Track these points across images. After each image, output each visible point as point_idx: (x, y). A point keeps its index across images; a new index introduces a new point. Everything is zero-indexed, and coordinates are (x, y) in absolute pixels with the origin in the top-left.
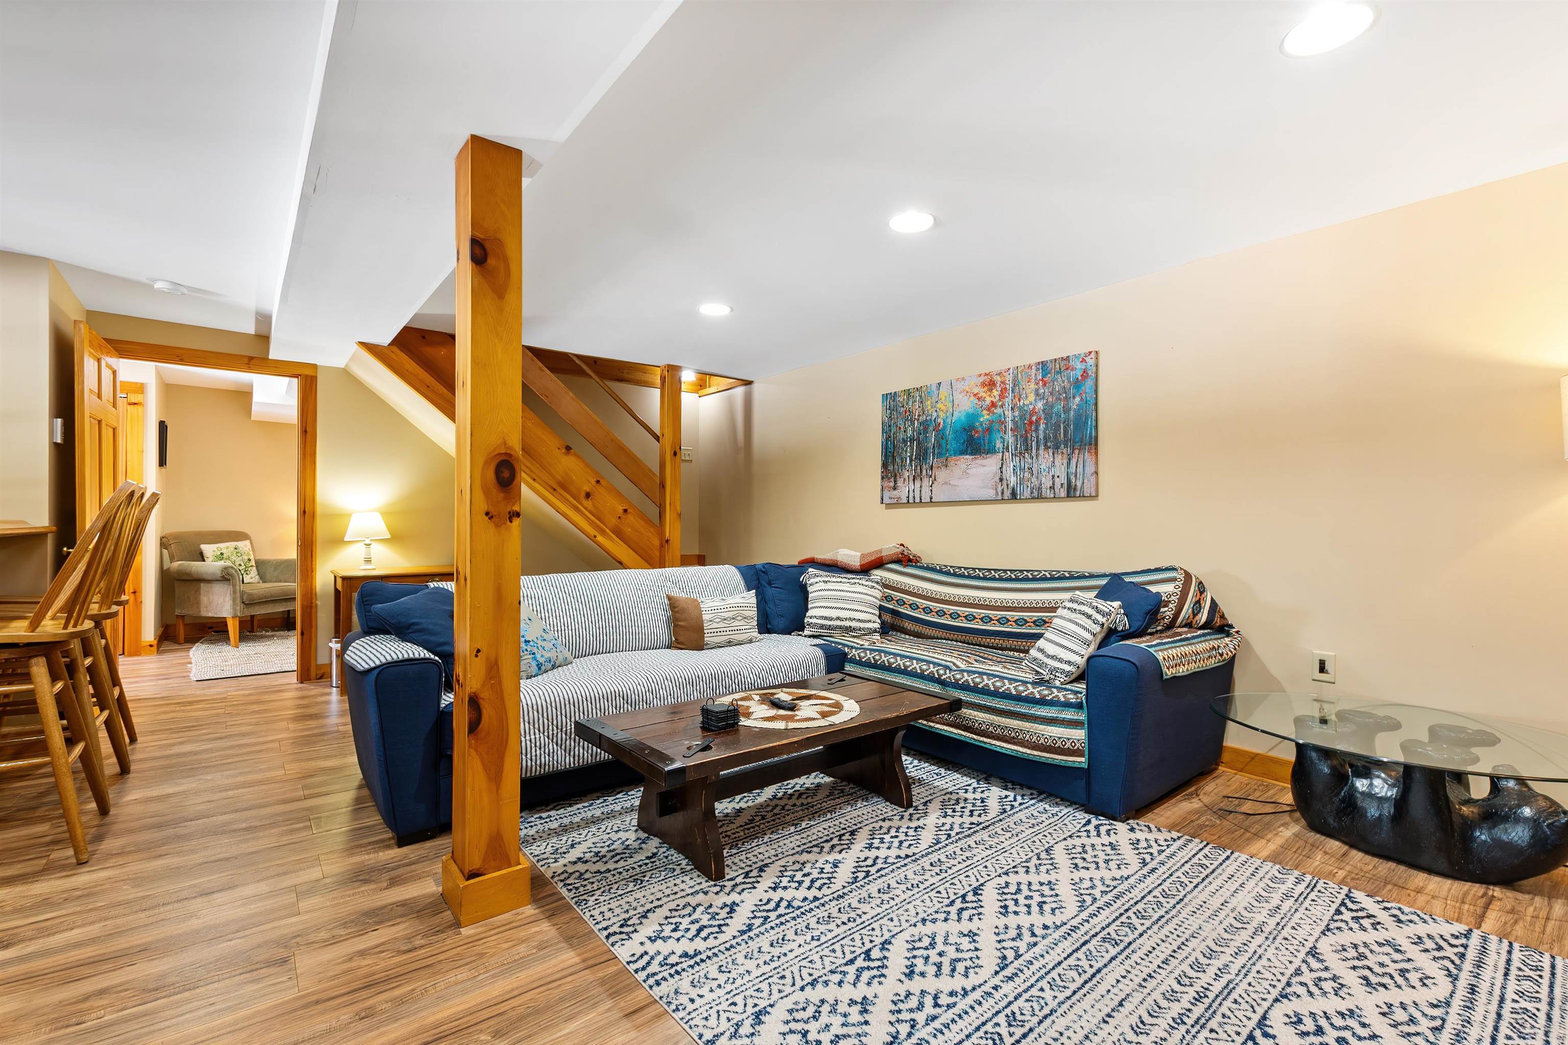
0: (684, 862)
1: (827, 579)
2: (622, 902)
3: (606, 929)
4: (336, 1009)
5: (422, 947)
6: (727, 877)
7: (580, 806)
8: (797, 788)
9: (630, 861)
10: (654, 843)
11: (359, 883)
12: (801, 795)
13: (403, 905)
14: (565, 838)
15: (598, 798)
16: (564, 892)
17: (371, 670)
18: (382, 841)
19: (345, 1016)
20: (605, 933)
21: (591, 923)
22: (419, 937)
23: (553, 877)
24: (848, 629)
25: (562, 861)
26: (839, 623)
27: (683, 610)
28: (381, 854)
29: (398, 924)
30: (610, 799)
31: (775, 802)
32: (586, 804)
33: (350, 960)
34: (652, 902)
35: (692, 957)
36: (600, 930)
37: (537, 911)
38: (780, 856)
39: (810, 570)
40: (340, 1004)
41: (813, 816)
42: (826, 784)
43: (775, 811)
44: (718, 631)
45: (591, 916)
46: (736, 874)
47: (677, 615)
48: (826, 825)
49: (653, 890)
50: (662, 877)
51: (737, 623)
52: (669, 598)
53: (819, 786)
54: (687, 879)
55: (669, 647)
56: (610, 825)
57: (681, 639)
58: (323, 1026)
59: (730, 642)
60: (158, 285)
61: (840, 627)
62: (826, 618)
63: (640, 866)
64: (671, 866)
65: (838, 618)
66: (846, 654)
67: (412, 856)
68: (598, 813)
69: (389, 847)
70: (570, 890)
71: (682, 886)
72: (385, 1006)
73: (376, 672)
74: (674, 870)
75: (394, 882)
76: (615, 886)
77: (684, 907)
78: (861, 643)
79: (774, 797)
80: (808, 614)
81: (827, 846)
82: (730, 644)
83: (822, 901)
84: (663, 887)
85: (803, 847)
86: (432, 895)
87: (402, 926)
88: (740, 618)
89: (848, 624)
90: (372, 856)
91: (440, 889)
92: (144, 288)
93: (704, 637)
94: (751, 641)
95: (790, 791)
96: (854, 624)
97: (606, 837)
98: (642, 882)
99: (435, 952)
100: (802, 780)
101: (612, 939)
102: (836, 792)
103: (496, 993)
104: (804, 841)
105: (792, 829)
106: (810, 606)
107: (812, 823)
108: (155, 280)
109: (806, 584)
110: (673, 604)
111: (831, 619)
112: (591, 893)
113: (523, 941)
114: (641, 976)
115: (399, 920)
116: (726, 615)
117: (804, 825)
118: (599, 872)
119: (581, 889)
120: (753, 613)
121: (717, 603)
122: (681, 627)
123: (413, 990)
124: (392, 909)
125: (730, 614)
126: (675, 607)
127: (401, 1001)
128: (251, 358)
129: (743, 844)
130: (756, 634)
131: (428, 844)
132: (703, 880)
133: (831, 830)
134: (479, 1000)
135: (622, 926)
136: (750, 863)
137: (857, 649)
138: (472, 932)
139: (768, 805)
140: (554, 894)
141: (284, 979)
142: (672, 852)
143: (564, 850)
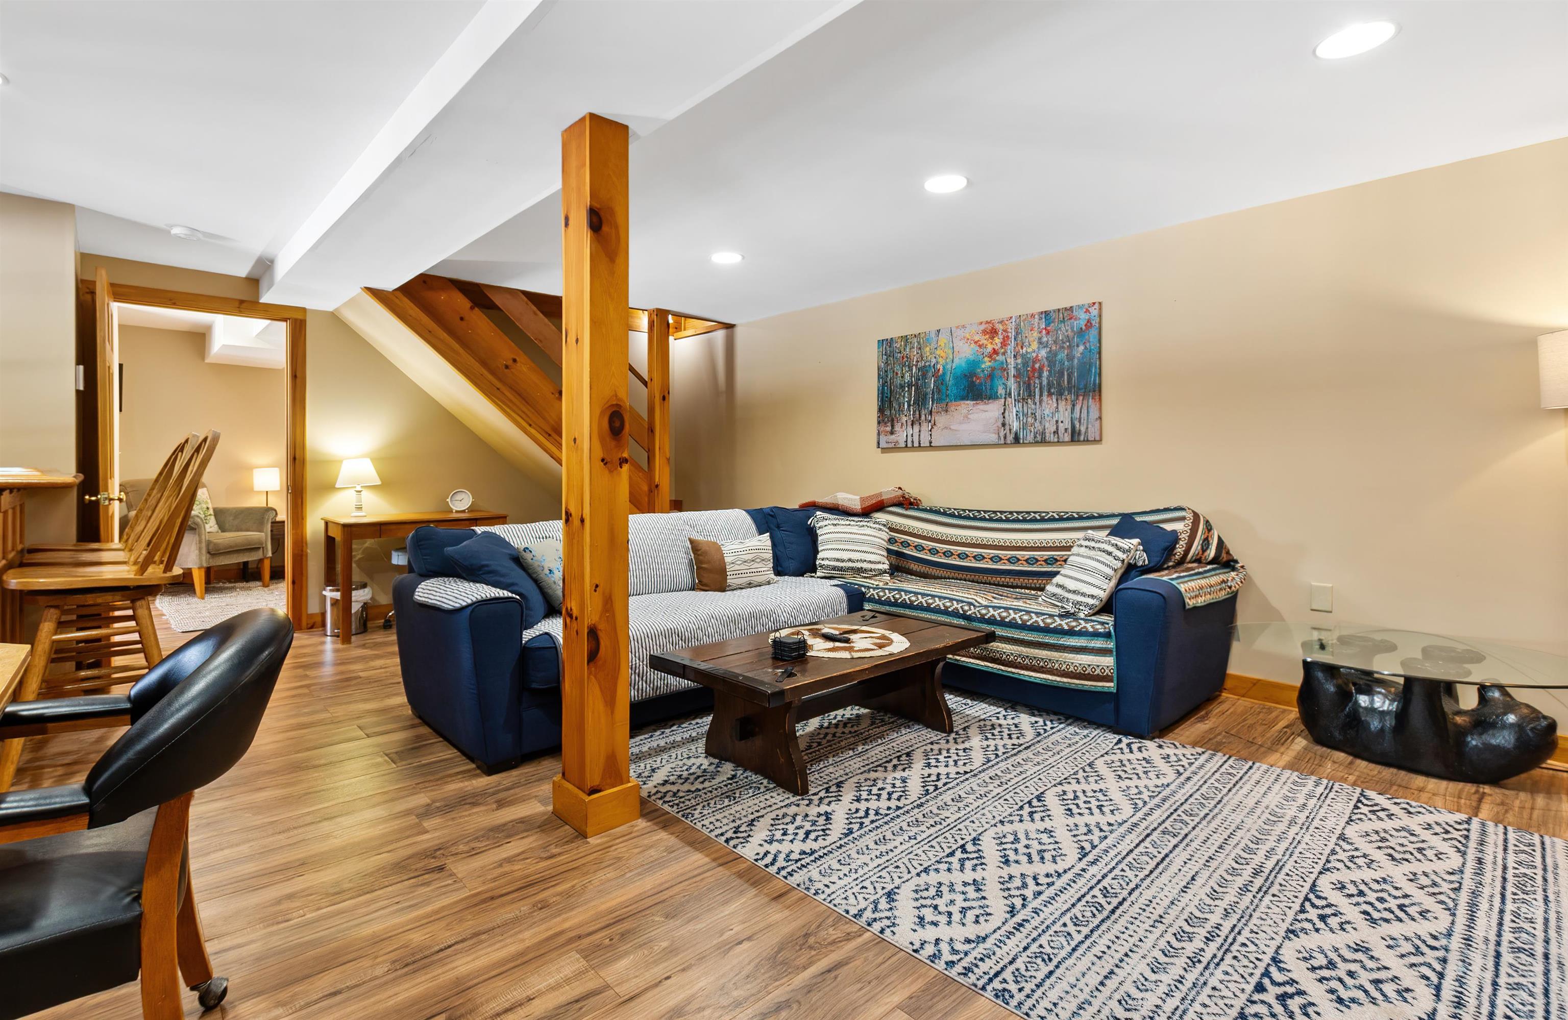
0: (765, 782)
1: (835, 522)
2: (726, 814)
3: (722, 834)
4: (513, 902)
5: (560, 854)
6: (810, 793)
7: (642, 737)
8: (839, 718)
9: (714, 782)
10: (728, 768)
11: (467, 806)
12: (845, 725)
13: (521, 822)
14: (642, 765)
15: (655, 731)
16: (666, 807)
17: (463, 608)
18: (469, 771)
19: (524, 907)
20: (723, 838)
21: (705, 831)
22: (553, 846)
23: (649, 796)
24: (860, 571)
25: (651, 784)
26: (850, 564)
27: (705, 553)
28: (474, 782)
29: (526, 837)
30: (667, 731)
31: (823, 731)
32: (646, 736)
33: (501, 865)
34: (752, 813)
35: (811, 855)
36: (716, 836)
37: (649, 824)
38: (850, 775)
39: (818, 513)
40: (514, 898)
41: (865, 741)
42: (864, 715)
43: (828, 738)
44: (738, 574)
45: (703, 825)
46: (817, 790)
47: (701, 558)
48: (881, 748)
49: (748, 804)
50: (751, 794)
51: (756, 565)
52: (691, 541)
53: (858, 716)
54: (774, 794)
55: (693, 589)
56: (679, 753)
57: (705, 581)
58: (511, 915)
59: (750, 584)
60: (175, 231)
61: (852, 569)
62: (838, 560)
63: (726, 786)
64: (754, 785)
65: (850, 560)
66: (864, 594)
67: (505, 782)
68: (662, 743)
69: (477, 776)
70: (672, 806)
71: (773, 800)
72: (554, 899)
73: (469, 611)
74: (759, 789)
75: (501, 804)
76: (712, 802)
77: (784, 816)
78: (876, 583)
79: (822, 726)
80: (819, 557)
81: (890, 766)
82: (750, 585)
83: (905, 809)
84: (757, 801)
85: (867, 767)
86: (544, 814)
87: (531, 839)
88: (758, 560)
89: (859, 565)
90: (466, 783)
91: (550, 808)
92: (160, 233)
93: (726, 579)
94: (769, 583)
95: (834, 722)
96: (865, 565)
97: (681, 763)
98: (735, 798)
99: (575, 858)
100: (840, 712)
101: (732, 843)
102: (877, 721)
103: (649, 887)
104: (867, 762)
105: (851, 753)
106: (820, 549)
107: (867, 747)
108: (172, 226)
109: (814, 526)
110: (695, 546)
111: (843, 561)
112: (694, 808)
113: (651, 847)
114: (773, 870)
115: (525, 834)
116: (747, 557)
117: (860, 749)
118: (689, 791)
119: (682, 805)
120: (769, 555)
121: (736, 546)
122: (704, 569)
123: (573, 886)
124: (513, 826)
125: (750, 557)
126: (698, 550)
127: (568, 894)
128: (242, 302)
129: (811, 765)
130: (773, 576)
131: (515, 773)
132: (790, 795)
133: (888, 753)
134: (637, 892)
135: (735, 832)
136: (825, 781)
137: (874, 589)
138: (599, 841)
139: (819, 734)
140: (656, 810)
141: (450, 882)
142: (748, 773)
143: (646, 774)
